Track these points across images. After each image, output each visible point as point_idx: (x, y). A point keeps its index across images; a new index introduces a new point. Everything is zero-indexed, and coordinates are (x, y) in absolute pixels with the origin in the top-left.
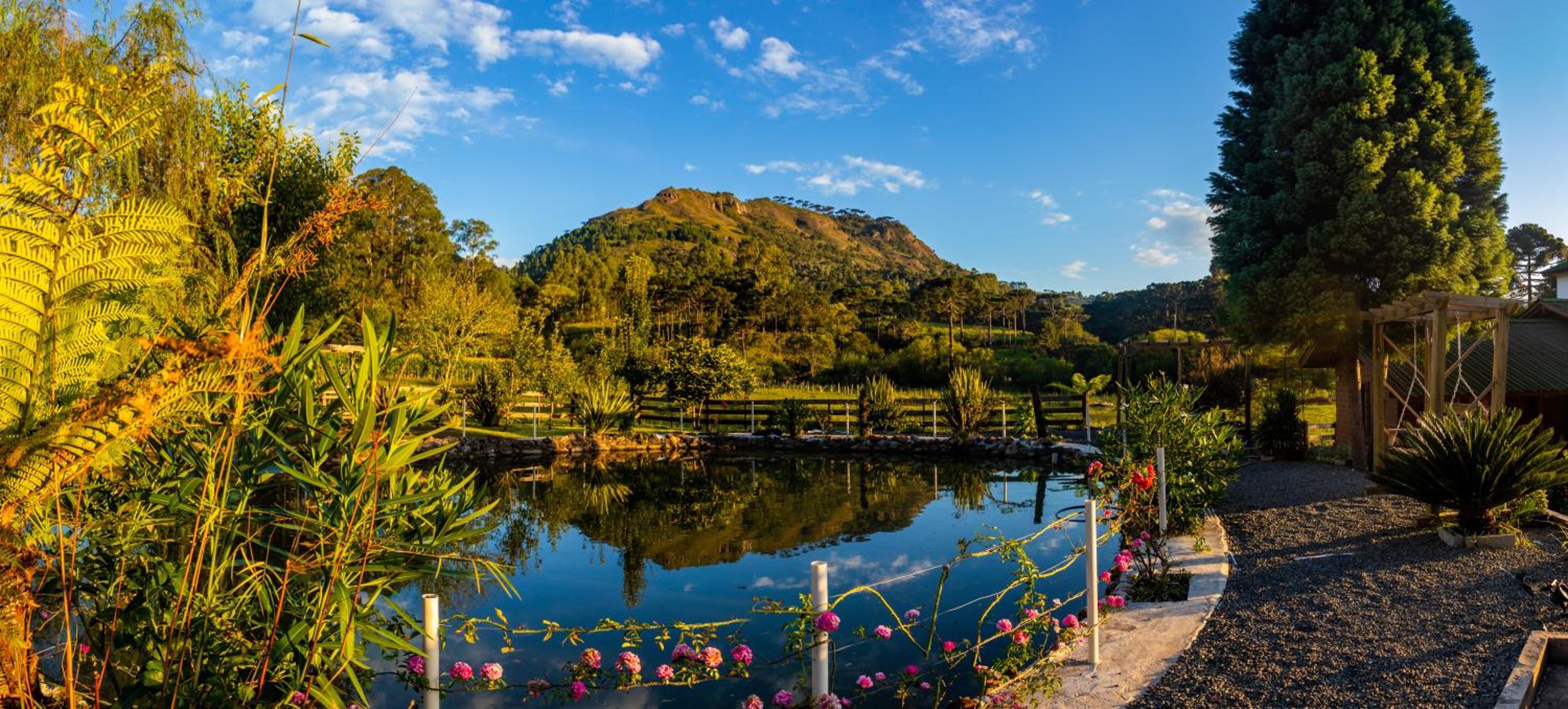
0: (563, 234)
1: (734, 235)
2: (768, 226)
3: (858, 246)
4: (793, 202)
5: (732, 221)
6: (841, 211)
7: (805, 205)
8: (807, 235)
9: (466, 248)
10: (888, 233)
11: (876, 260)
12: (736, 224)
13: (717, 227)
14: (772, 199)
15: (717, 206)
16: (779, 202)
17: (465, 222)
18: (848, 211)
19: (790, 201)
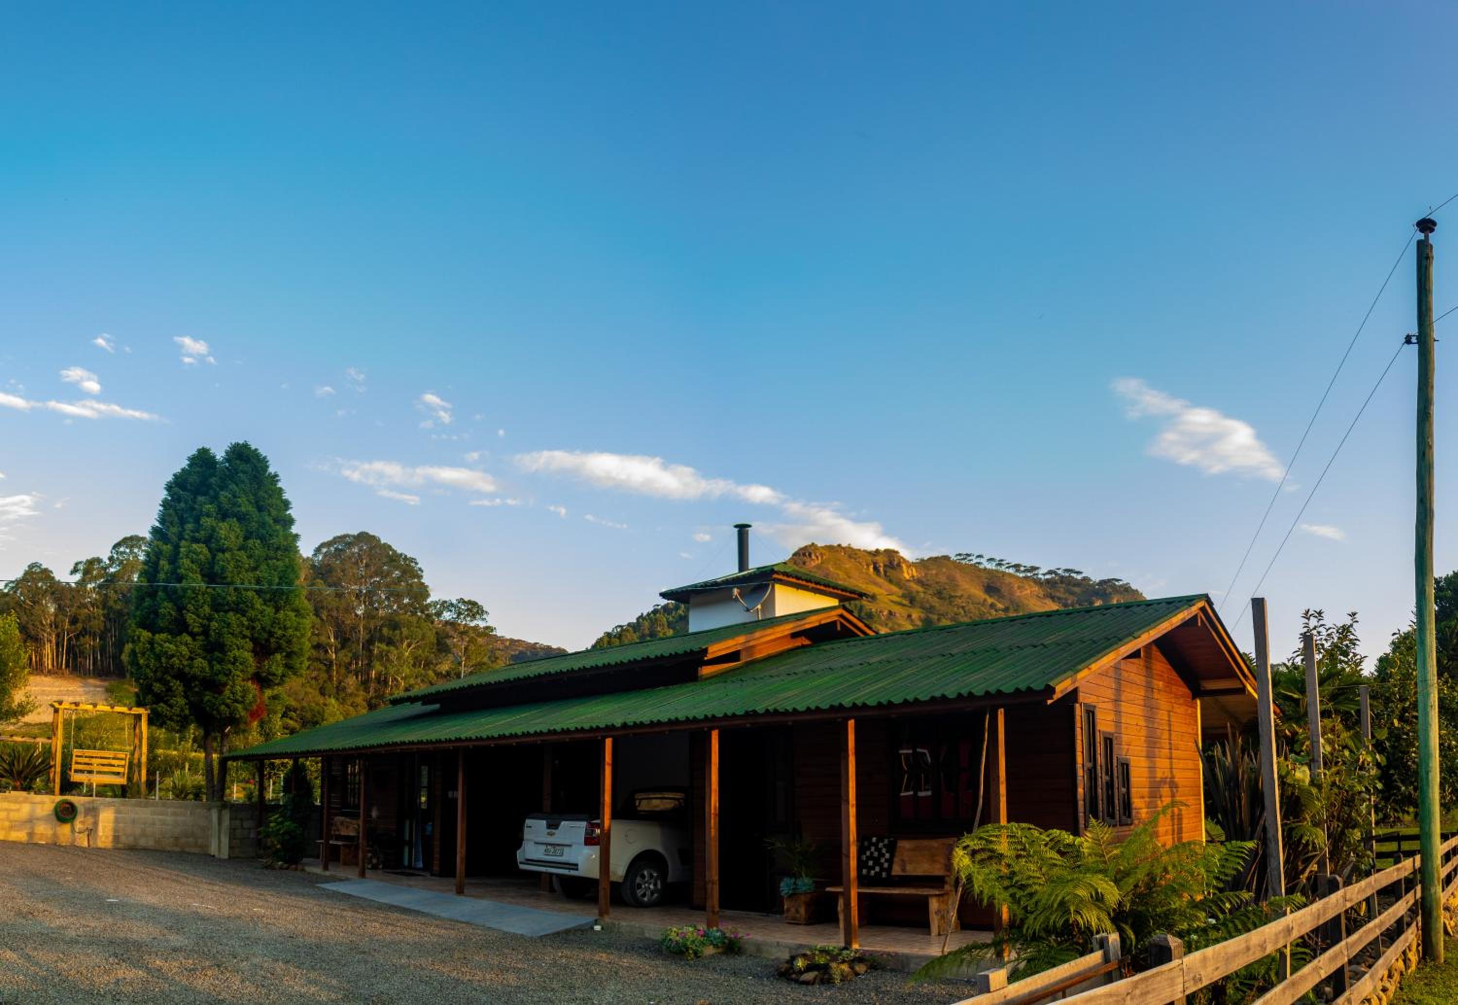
0: (651, 609)
1: (896, 609)
2: (945, 594)
4: (983, 561)
5: (894, 589)
6: (1050, 572)
7: (1000, 564)
8: (1000, 606)
12: (900, 592)
13: (873, 597)
14: (953, 558)
15: (876, 569)
16: (963, 562)
17: (454, 602)
18: (1060, 572)
19: (978, 560)
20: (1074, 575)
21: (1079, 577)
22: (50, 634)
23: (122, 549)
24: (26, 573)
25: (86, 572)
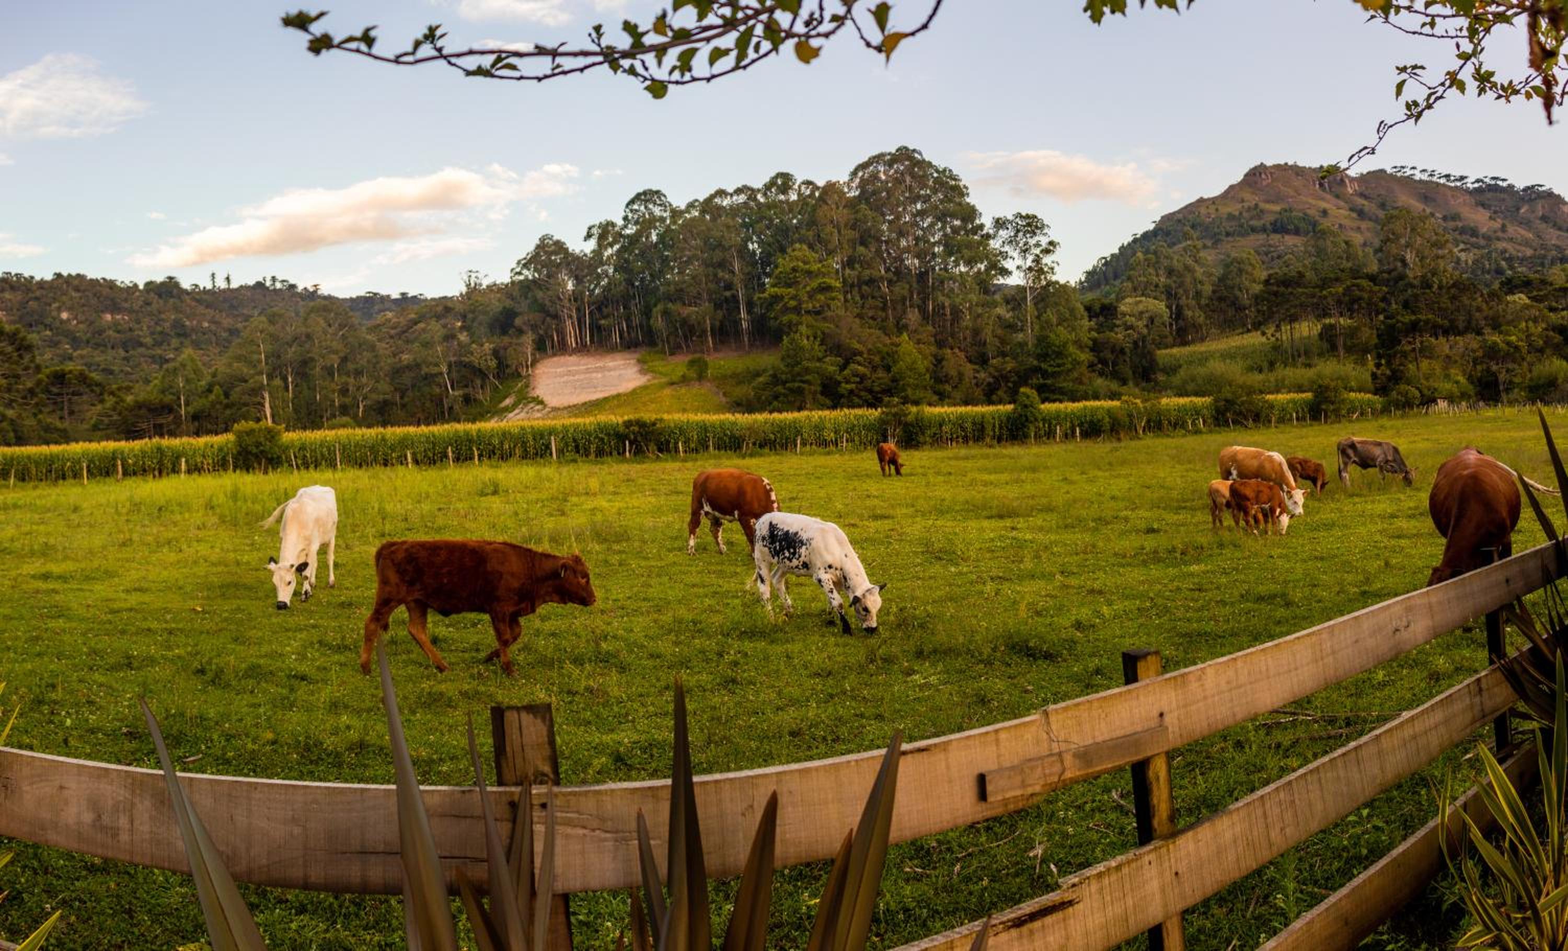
1: (1346, 222)
2: (1388, 206)
3: (1504, 226)
4: (1416, 172)
5: (1342, 204)
6: (1478, 181)
7: (1432, 175)
8: (1438, 215)
9: (1015, 254)
10: (1539, 207)
11: (1527, 243)
12: (1346, 206)
13: (1325, 213)
14: (1389, 171)
15: (1322, 185)
16: (1399, 174)
17: (1010, 218)
18: (1487, 180)
19: (1412, 172)
20: (1500, 183)
21: (1505, 184)
22: (570, 309)
23: (636, 207)
24: (538, 247)
25: (602, 237)
